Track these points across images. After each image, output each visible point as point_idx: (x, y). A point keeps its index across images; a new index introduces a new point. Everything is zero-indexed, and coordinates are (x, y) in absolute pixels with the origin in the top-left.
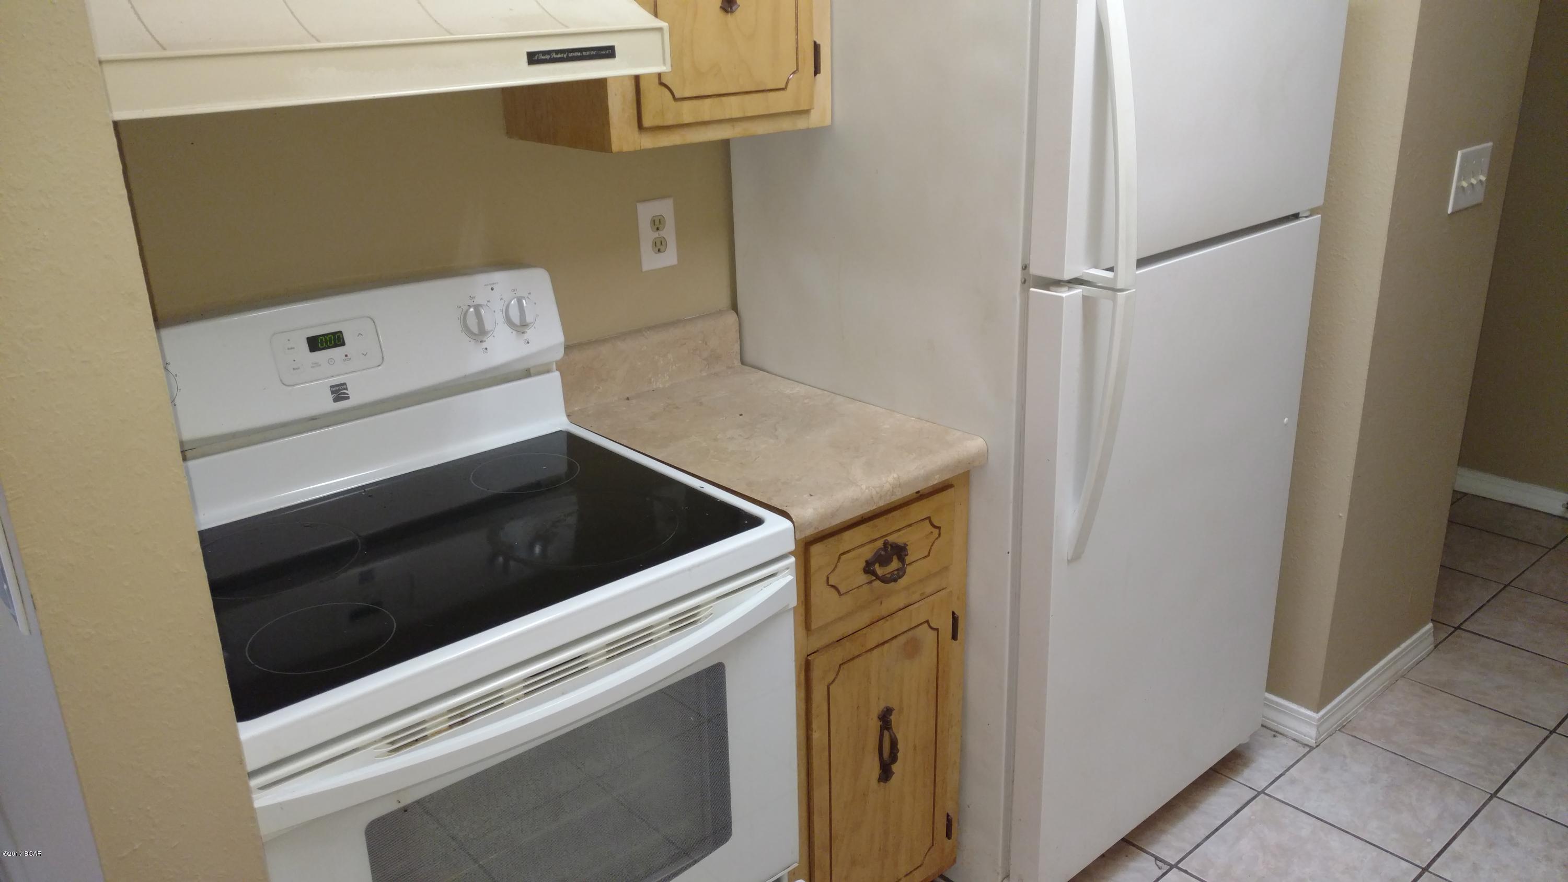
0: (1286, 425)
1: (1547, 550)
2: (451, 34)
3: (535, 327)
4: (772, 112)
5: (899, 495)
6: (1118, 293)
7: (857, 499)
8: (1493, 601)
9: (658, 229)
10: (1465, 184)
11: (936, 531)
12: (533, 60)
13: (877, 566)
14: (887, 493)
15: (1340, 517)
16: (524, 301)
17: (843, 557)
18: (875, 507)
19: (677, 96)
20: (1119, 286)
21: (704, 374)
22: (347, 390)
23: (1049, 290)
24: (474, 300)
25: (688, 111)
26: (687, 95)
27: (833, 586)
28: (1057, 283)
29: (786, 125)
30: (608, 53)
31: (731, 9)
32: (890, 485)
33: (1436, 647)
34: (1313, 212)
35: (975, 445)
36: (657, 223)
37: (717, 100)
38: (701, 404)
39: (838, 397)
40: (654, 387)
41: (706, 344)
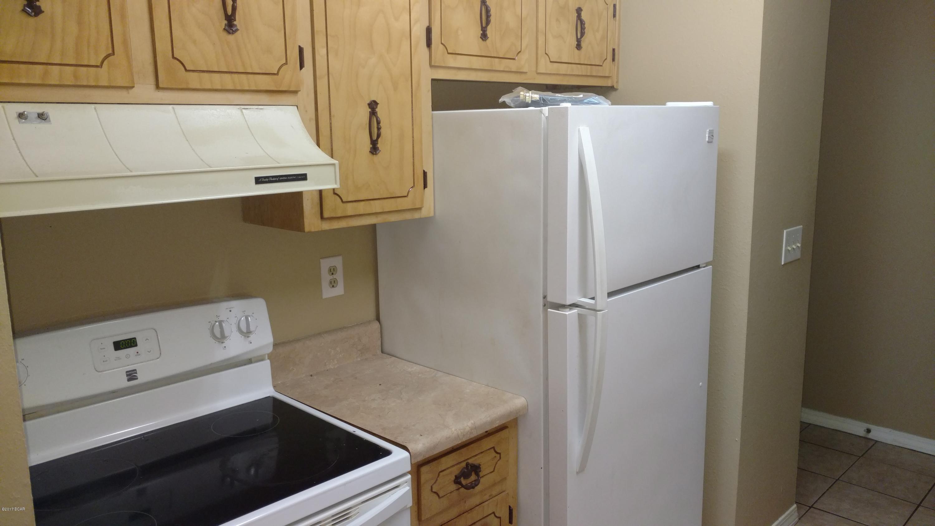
0: (701, 386)
1: (859, 457)
2: (210, 167)
3: (255, 334)
4: (400, 209)
5: (475, 434)
6: (598, 312)
7: (449, 438)
8: (830, 490)
9: (332, 274)
10: (789, 248)
11: (498, 456)
12: (258, 182)
13: (462, 479)
14: (467, 433)
15: (736, 441)
16: (249, 318)
17: (441, 474)
18: (460, 442)
19: (344, 200)
20: (598, 308)
21: (359, 359)
22: (136, 373)
23: (559, 310)
24: (219, 318)
25: (350, 209)
26: (350, 199)
27: (435, 492)
28: (563, 306)
29: (408, 216)
30: (303, 177)
31: (376, 152)
32: (469, 427)
33: (799, 519)
34: (707, 264)
35: (519, 402)
36: (332, 271)
37: (367, 202)
38: (356, 378)
39: (440, 372)
40: (328, 368)
41: (360, 341)
